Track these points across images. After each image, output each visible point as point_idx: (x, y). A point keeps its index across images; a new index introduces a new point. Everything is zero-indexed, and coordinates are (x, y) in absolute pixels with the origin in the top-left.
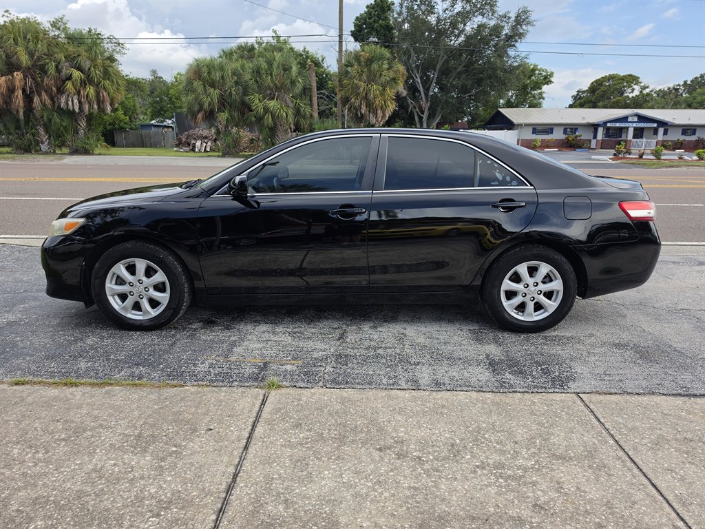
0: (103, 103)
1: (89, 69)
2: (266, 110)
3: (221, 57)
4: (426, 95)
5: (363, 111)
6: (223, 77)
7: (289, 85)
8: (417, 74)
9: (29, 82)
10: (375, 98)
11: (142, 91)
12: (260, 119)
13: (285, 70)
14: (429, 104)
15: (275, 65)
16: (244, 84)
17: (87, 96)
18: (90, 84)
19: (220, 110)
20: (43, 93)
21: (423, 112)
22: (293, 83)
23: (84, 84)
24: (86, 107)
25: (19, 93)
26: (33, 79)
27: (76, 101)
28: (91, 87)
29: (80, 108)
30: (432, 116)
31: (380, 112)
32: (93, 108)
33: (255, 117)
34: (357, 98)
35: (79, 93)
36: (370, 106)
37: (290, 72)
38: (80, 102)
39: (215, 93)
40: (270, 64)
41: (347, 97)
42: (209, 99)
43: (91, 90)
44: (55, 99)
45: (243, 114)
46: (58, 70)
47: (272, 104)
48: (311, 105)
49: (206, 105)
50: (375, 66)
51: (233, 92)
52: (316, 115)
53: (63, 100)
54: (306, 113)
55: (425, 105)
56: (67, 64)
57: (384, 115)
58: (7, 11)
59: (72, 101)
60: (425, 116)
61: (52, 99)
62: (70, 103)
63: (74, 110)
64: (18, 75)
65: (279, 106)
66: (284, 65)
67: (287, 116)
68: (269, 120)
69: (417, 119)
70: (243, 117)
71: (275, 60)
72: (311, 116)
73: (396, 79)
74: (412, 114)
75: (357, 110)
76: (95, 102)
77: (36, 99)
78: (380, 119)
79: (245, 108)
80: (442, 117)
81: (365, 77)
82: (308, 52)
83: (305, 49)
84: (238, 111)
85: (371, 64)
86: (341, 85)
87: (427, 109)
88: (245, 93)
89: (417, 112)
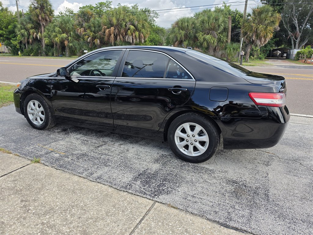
0: (141, 39)
1: (137, 25)
2: (204, 39)
3: (194, 16)
4: (300, 29)
5: (254, 39)
6: (188, 25)
7: (217, 27)
8: (295, 18)
9: (116, 31)
10: (261, 31)
11: (163, 33)
12: (201, 44)
13: (216, 20)
14: (300, 34)
15: (212, 18)
16: (196, 28)
17: (136, 36)
18: (137, 31)
19: (185, 40)
20: (121, 35)
21: (296, 39)
22: (219, 26)
23: (134, 31)
24: (135, 40)
25: (112, 35)
26: (118, 30)
27: (131, 38)
28: (137, 32)
29: (132, 41)
30: (302, 40)
31: (263, 39)
32: (137, 41)
33: (200, 43)
34: (251, 32)
35: (132, 35)
36: (258, 36)
37: (218, 21)
38: (132, 39)
39: (183, 33)
40: (209, 18)
41: (246, 32)
42: (180, 36)
43: (137, 33)
44: (125, 38)
45: (195, 42)
46: (126, 26)
47: (208, 37)
48: (227, 36)
49: (179, 39)
50: (263, 16)
51: (191, 32)
52: (229, 41)
53: (127, 38)
54: (223, 41)
55: (299, 35)
56: (129, 23)
57: (265, 40)
58: (119, 4)
59: (130, 38)
60: (298, 41)
61: (123, 37)
62: (129, 39)
63: (130, 42)
64: (112, 28)
65: (211, 38)
66: (216, 18)
67: (214, 42)
68: (205, 44)
69: (293, 42)
70: (194, 43)
71: (212, 16)
72: (227, 41)
73: (274, 22)
74: (290, 39)
75: (250, 38)
76: (138, 38)
77: (118, 38)
78: (263, 42)
79: (196, 38)
80: (308, 41)
81: (256, 21)
82: (237, 11)
83: (236, 10)
84: (192, 40)
85: (261, 15)
86: (244, 26)
87: (299, 37)
88: (196, 32)
89: (293, 39)
